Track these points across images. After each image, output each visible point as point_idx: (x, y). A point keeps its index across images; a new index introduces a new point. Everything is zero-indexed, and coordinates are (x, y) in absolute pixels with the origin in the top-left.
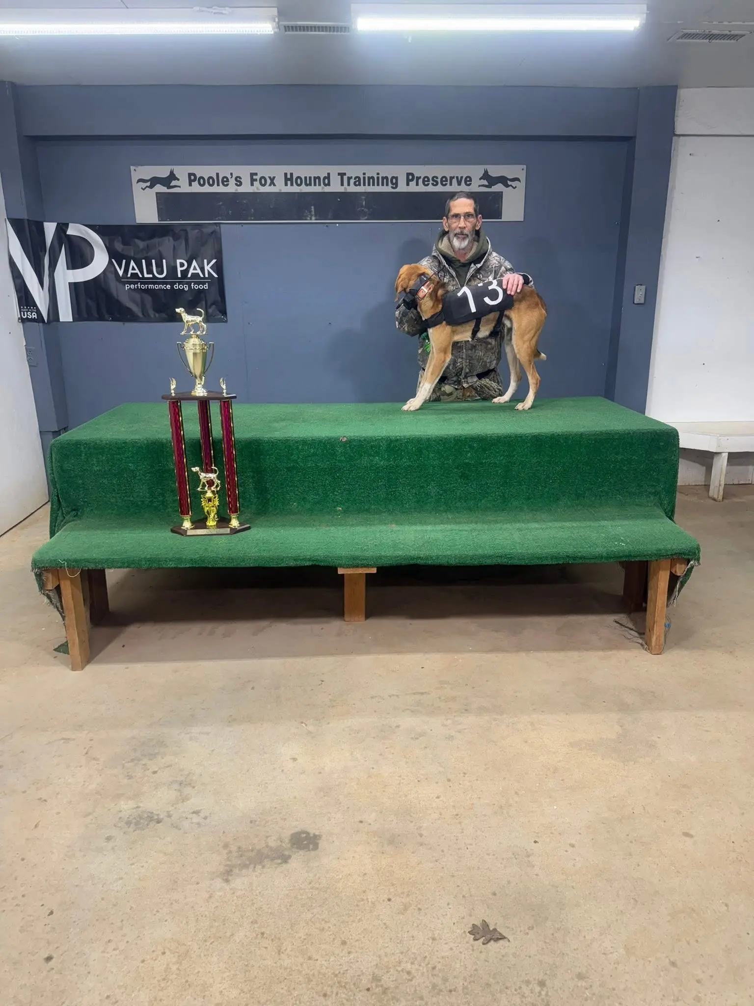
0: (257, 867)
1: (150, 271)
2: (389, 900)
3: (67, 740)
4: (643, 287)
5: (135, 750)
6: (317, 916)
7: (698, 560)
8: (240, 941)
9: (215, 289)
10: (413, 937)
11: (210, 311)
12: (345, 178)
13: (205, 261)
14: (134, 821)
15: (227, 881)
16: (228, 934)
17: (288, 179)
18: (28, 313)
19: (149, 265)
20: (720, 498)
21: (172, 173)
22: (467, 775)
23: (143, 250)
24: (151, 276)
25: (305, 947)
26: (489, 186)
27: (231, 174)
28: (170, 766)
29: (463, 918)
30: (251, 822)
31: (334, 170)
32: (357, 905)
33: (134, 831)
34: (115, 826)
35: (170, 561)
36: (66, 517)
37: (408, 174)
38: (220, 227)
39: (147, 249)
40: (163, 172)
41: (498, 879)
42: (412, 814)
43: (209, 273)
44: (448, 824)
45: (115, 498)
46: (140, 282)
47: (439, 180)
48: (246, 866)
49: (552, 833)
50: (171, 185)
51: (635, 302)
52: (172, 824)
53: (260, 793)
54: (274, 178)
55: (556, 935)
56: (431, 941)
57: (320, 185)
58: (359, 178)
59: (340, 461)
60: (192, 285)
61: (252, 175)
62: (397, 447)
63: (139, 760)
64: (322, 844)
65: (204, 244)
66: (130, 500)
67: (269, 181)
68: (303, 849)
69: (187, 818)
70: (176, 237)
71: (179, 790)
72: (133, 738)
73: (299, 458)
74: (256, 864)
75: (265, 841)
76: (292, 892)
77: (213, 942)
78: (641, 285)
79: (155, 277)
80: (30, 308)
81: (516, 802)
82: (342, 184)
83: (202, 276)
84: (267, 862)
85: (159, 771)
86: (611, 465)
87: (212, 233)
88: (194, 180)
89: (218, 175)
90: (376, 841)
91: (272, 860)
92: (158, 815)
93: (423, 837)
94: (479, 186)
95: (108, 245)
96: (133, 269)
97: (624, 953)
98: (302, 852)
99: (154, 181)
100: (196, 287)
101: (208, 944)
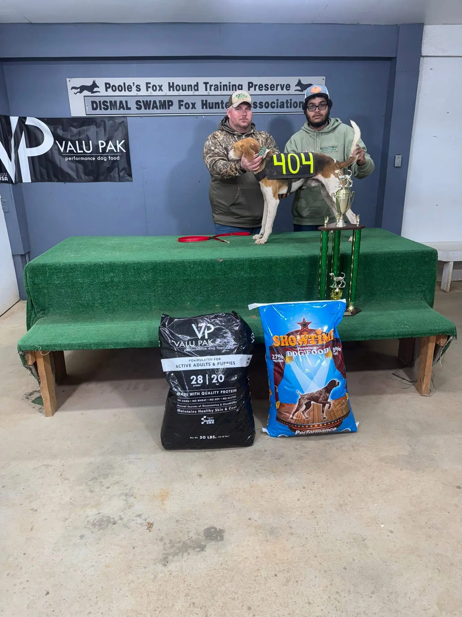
0: (184, 554)
1: (81, 149)
2: (276, 575)
3: (47, 466)
4: (400, 156)
5: (93, 473)
6: (228, 589)
7: (456, 336)
8: (179, 610)
9: (124, 160)
10: (295, 602)
11: (121, 174)
12: (208, 86)
13: (118, 141)
14: (98, 523)
15: (165, 565)
16: (170, 605)
17: (171, 86)
18: (2, 177)
19: (81, 144)
20: (448, 290)
21: (94, 82)
22: (315, 484)
23: (76, 134)
24: (82, 152)
25: (223, 612)
26: (302, 91)
27: (134, 83)
28: (118, 483)
29: (327, 587)
30: (177, 521)
31: (201, 80)
32: (255, 580)
33: (99, 530)
34: (85, 528)
35: (110, 344)
36: (38, 315)
37: (249, 83)
38: (126, 118)
39: (79, 133)
40: (88, 82)
41: (346, 557)
42: (283, 513)
43: (120, 149)
44: (308, 519)
45: (70, 301)
46: (75, 156)
47: (269, 87)
48: (175, 554)
49: (377, 523)
50: (94, 91)
51: (396, 166)
52: (124, 525)
53: (180, 501)
54: (162, 86)
55: (390, 596)
56: (308, 604)
57: (192, 90)
58: (217, 85)
59: (217, 274)
60: (109, 158)
61: (147, 84)
62: (255, 265)
63: (97, 479)
64: (226, 536)
65: (116, 131)
66: (79, 303)
67: (158, 88)
68: (213, 540)
69: (133, 520)
70: (98, 126)
71: (126, 500)
72: (91, 463)
73: (191, 273)
74: (183, 553)
75: (188, 535)
76: (209, 572)
77: (161, 611)
78: (399, 155)
79: (84, 152)
80: (3, 174)
81: (350, 502)
82: (206, 90)
83: (115, 151)
84: (190, 551)
85: (111, 487)
86: (394, 274)
87: (122, 122)
88: (109, 87)
89: (124, 84)
90: (262, 533)
91: (194, 549)
92: (113, 518)
93: (292, 529)
94: (295, 90)
95: (53, 131)
96: (70, 147)
97: (437, 609)
98: (213, 543)
99: (83, 88)
100: (112, 158)
101: (157, 612)
